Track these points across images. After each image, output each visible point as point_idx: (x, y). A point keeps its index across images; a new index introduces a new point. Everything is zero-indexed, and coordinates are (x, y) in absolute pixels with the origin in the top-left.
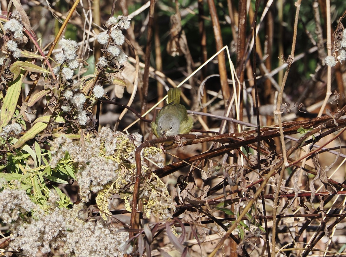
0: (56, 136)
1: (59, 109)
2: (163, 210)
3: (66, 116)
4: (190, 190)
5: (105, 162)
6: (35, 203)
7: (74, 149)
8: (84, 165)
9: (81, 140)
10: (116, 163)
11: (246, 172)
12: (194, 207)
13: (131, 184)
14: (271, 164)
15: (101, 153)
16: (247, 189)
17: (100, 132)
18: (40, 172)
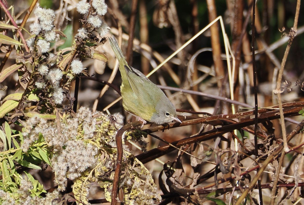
0: (28, 116)
1: (32, 86)
2: (148, 200)
3: (40, 94)
4: (178, 178)
5: (84, 147)
6: (4, 191)
7: (49, 132)
8: (60, 149)
9: (56, 121)
10: (96, 148)
11: (241, 158)
12: (182, 197)
13: (111, 171)
14: (268, 150)
15: (79, 136)
16: (242, 176)
17: (77, 113)
18: (10, 156)
